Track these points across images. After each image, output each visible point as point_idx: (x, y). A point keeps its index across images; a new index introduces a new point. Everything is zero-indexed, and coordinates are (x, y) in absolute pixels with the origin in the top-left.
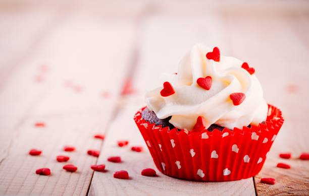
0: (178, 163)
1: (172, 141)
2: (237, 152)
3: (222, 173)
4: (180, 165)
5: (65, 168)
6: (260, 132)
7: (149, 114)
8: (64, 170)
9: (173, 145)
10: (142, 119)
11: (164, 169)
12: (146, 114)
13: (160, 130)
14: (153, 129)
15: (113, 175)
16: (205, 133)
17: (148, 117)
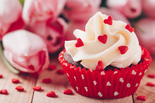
0: (86, 88)
1: (82, 76)
2: (123, 82)
3: (114, 94)
4: (88, 89)
5: (16, 89)
6: (137, 70)
7: (68, 56)
8: (16, 90)
9: (83, 78)
10: (63, 60)
11: (78, 90)
12: (66, 56)
13: (75, 69)
14: (70, 68)
15: (46, 95)
16: (103, 72)
17: (67, 59)
